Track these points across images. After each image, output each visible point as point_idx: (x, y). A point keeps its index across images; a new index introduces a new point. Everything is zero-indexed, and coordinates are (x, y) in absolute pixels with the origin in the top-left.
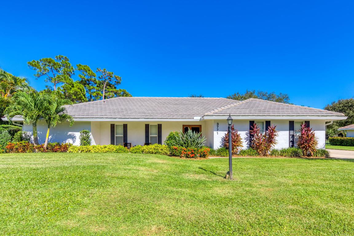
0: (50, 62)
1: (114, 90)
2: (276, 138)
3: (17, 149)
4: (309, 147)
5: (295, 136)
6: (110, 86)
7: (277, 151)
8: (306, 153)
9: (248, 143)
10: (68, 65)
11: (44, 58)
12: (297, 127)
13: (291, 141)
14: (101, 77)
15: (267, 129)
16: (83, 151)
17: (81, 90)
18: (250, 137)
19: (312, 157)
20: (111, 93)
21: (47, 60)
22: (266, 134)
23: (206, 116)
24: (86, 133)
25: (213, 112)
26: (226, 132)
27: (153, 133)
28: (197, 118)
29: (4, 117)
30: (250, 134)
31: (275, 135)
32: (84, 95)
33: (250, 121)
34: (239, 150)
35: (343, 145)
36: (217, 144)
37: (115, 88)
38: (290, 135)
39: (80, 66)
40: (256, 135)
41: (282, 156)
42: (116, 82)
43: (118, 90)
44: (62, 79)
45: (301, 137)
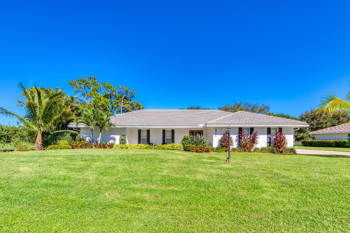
0: (83, 82)
1: (130, 102)
2: (258, 140)
3: (81, 146)
4: (282, 146)
5: (272, 138)
6: (126, 99)
7: (258, 149)
8: (279, 151)
9: (237, 143)
10: (97, 83)
11: (79, 79)
12: (273, 132)
13: (269, 142)
14: (119, 92)
15: (251, 134)
16: (123, 148)
17: (106, 103)
18: (239, 139)
19: (283, 153)
20: (128, 105)
21: (82, 80)
22: (250, 137)
23: (208, 124)
24: (124, 136)
25: (213, 121)
26: (222, 136)
27: (168, 136)
28: (201, 126)
29: (69, 125)
30: (239, 137)
31: (257, 138)
32: (108, 107)
33: (239, 128)
34: (231, 148)
35: (312, 146)
36: (216, 144)
37: (130, 100)
38: (268, 138)
39: (105, 83)
40: (243, 137)
41: (262, 152)
42: (131, 96)
43: (133, 102)
44: (93, 95)
45: (276, 139)
